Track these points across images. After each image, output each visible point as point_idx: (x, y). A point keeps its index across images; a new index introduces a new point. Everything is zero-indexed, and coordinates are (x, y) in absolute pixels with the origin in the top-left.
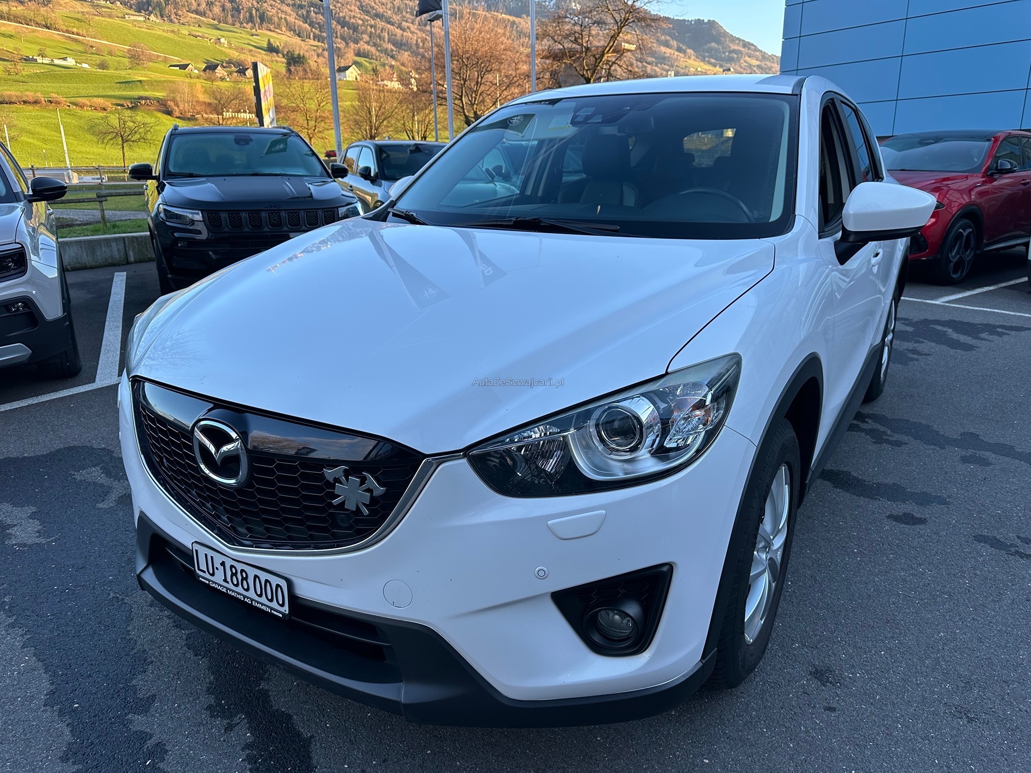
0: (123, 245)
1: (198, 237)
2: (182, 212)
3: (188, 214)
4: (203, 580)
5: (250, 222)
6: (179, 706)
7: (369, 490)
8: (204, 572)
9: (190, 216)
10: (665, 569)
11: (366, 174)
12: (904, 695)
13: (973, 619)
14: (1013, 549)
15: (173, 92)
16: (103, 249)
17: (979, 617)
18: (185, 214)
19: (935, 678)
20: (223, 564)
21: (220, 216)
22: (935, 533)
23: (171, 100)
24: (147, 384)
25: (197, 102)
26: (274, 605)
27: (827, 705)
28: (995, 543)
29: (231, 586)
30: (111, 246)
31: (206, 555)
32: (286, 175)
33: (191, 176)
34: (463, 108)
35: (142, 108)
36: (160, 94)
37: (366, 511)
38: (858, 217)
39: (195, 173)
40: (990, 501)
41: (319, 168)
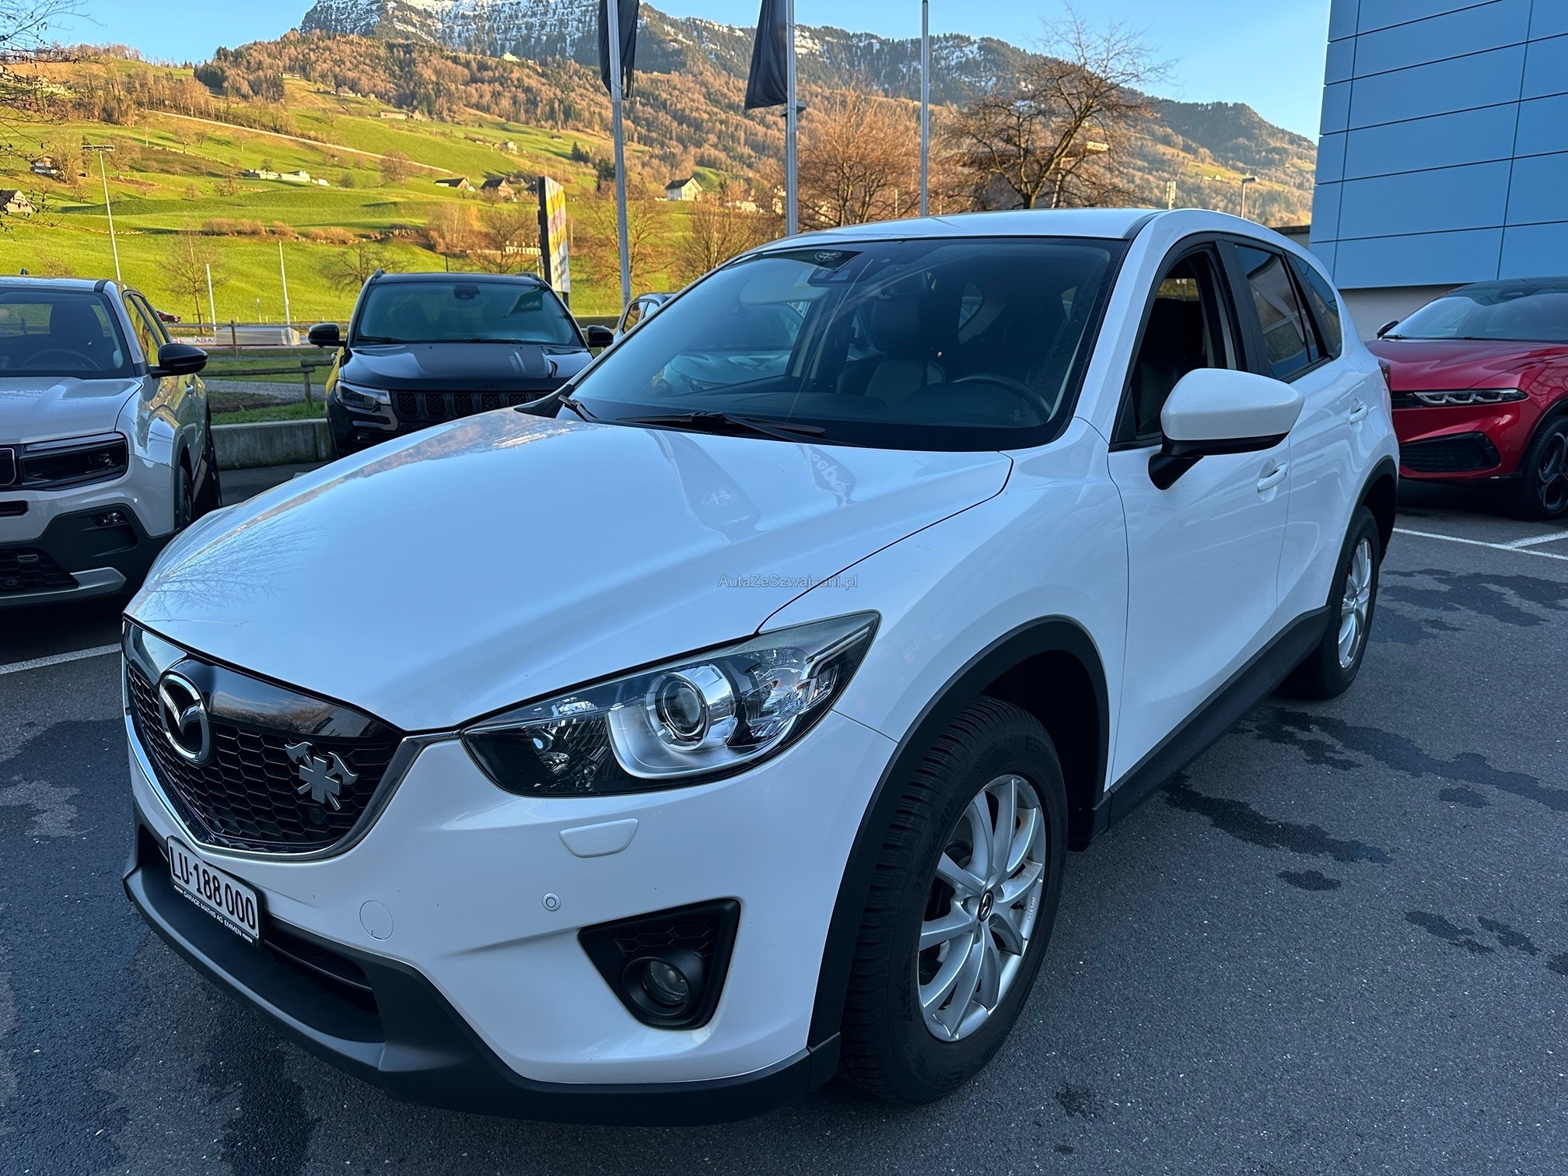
0: (312, 434)
1: (385, 427)
2: (366, 391)
4: (178, 889)
5: (456, 407)
6: (163, 1064)
7: (337, 776)
9: (375, 396)
10: (729, 907)
12: (1187, 1140)
13: (1350, 1038)
14: (1463, 938)
15: (438, 218)
16: (285, 439)
17: (1361, 1034)
18: (370, 395)
19: (1249, 1120)
20: (196, 867)
21: (414, 399)
22: (1346, 905)
23: (434, 230)
25: (471, 231)
26: (245, 926)
27: (1061, 1143)
28: (1438, 926)
29: (204, 898)
30: (295, 436)
31: (180, 854)
33: (388, 341)
35: (395, 240)
36: (420, 221)
37: (337, 805)
38: (1184, 419)
40: (1458, 862)
41: (569, 333)
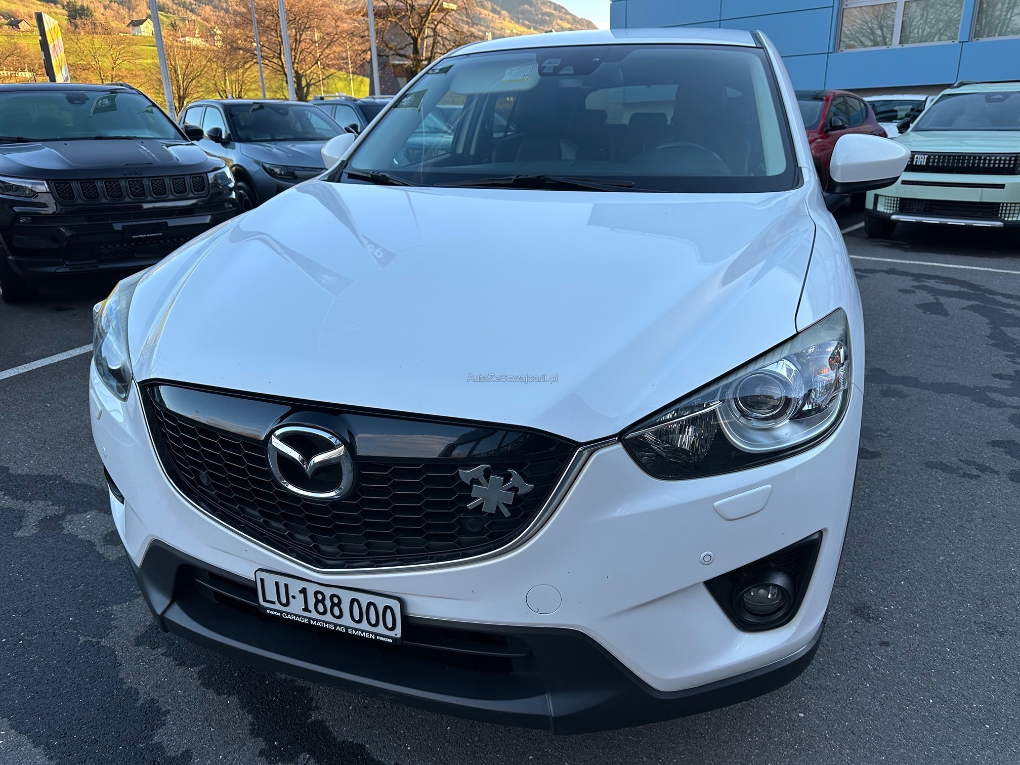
3: (27, 184)
4: (272, 612)
5: (108, 192)
6: (224, 758)
7: (514, 489)
8: (274, 603)
10: (816, 537)
11: (216, 136)
17: (964, 537)
18: (24, 185)
19: (955, 599)
20: (303, 591)
21: (70, 187)
24: (162, 389)
26: (380, 629)
29: (314, 615)
31: (277, 583)
32: (135, 138)
33: (21, 140)
34: (282, 67)
37: (506, 513)
38: (846, 168)
39: (26, 137)
40: (922, 430)
41: (172, 130)
